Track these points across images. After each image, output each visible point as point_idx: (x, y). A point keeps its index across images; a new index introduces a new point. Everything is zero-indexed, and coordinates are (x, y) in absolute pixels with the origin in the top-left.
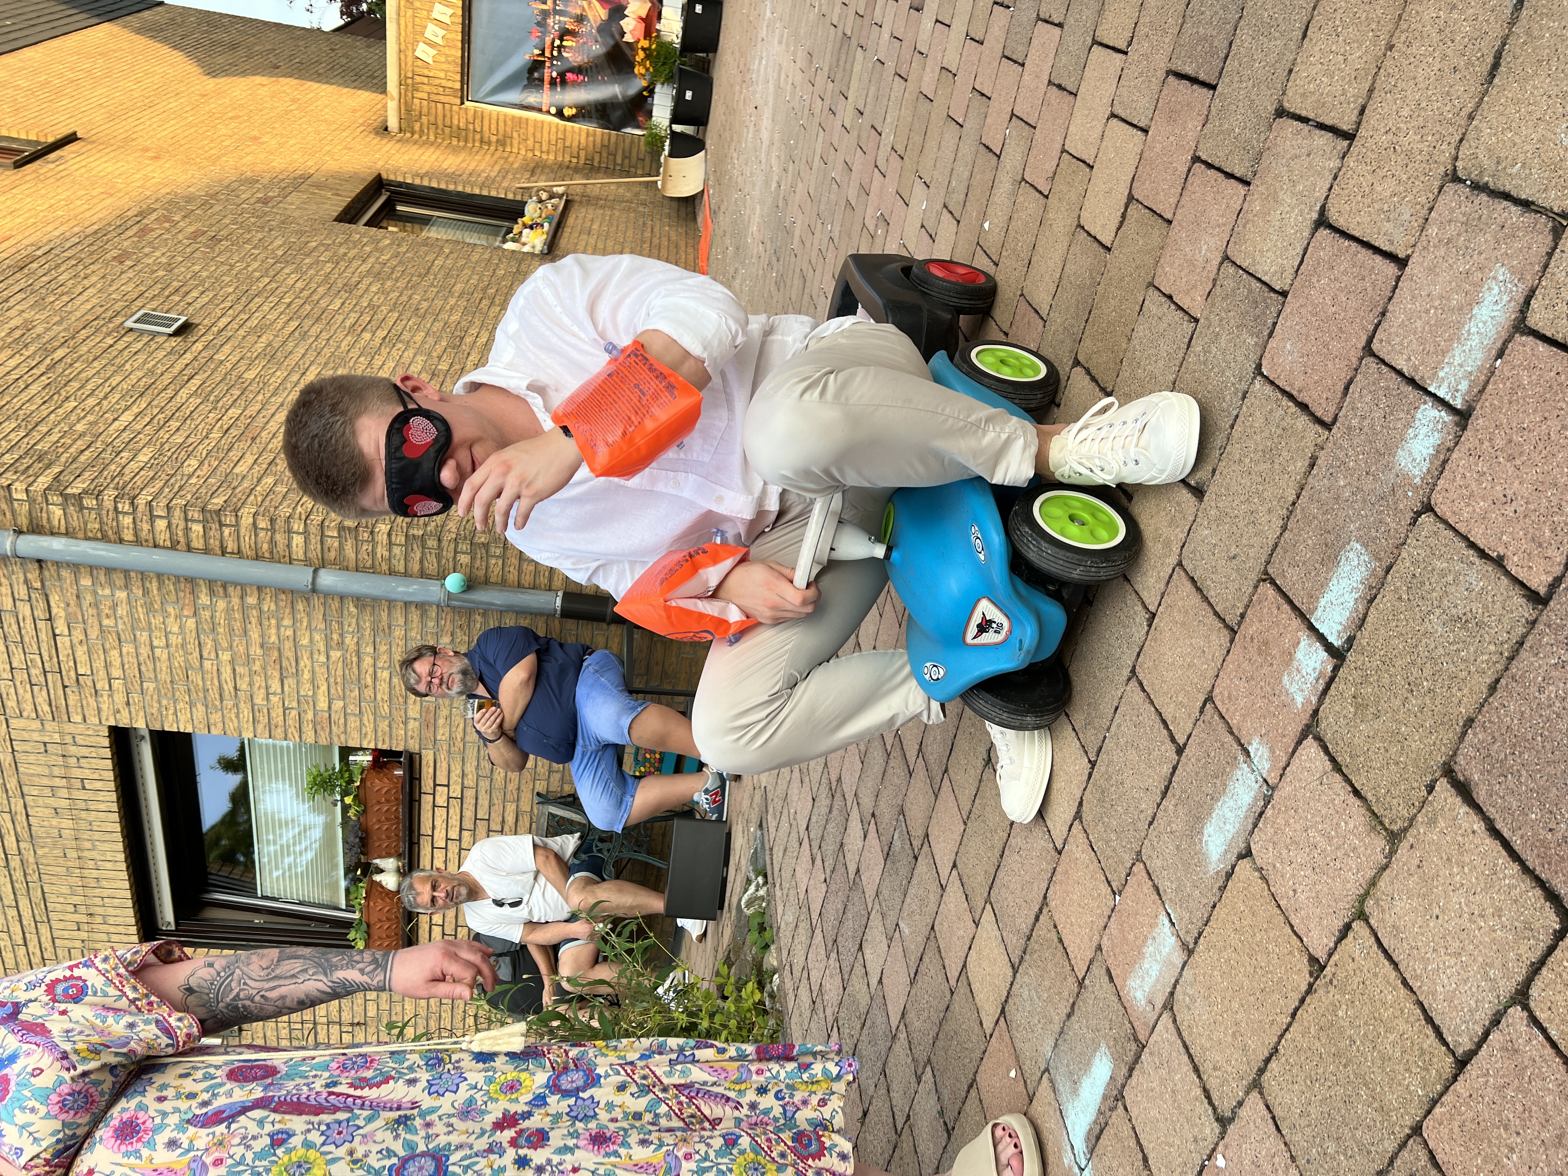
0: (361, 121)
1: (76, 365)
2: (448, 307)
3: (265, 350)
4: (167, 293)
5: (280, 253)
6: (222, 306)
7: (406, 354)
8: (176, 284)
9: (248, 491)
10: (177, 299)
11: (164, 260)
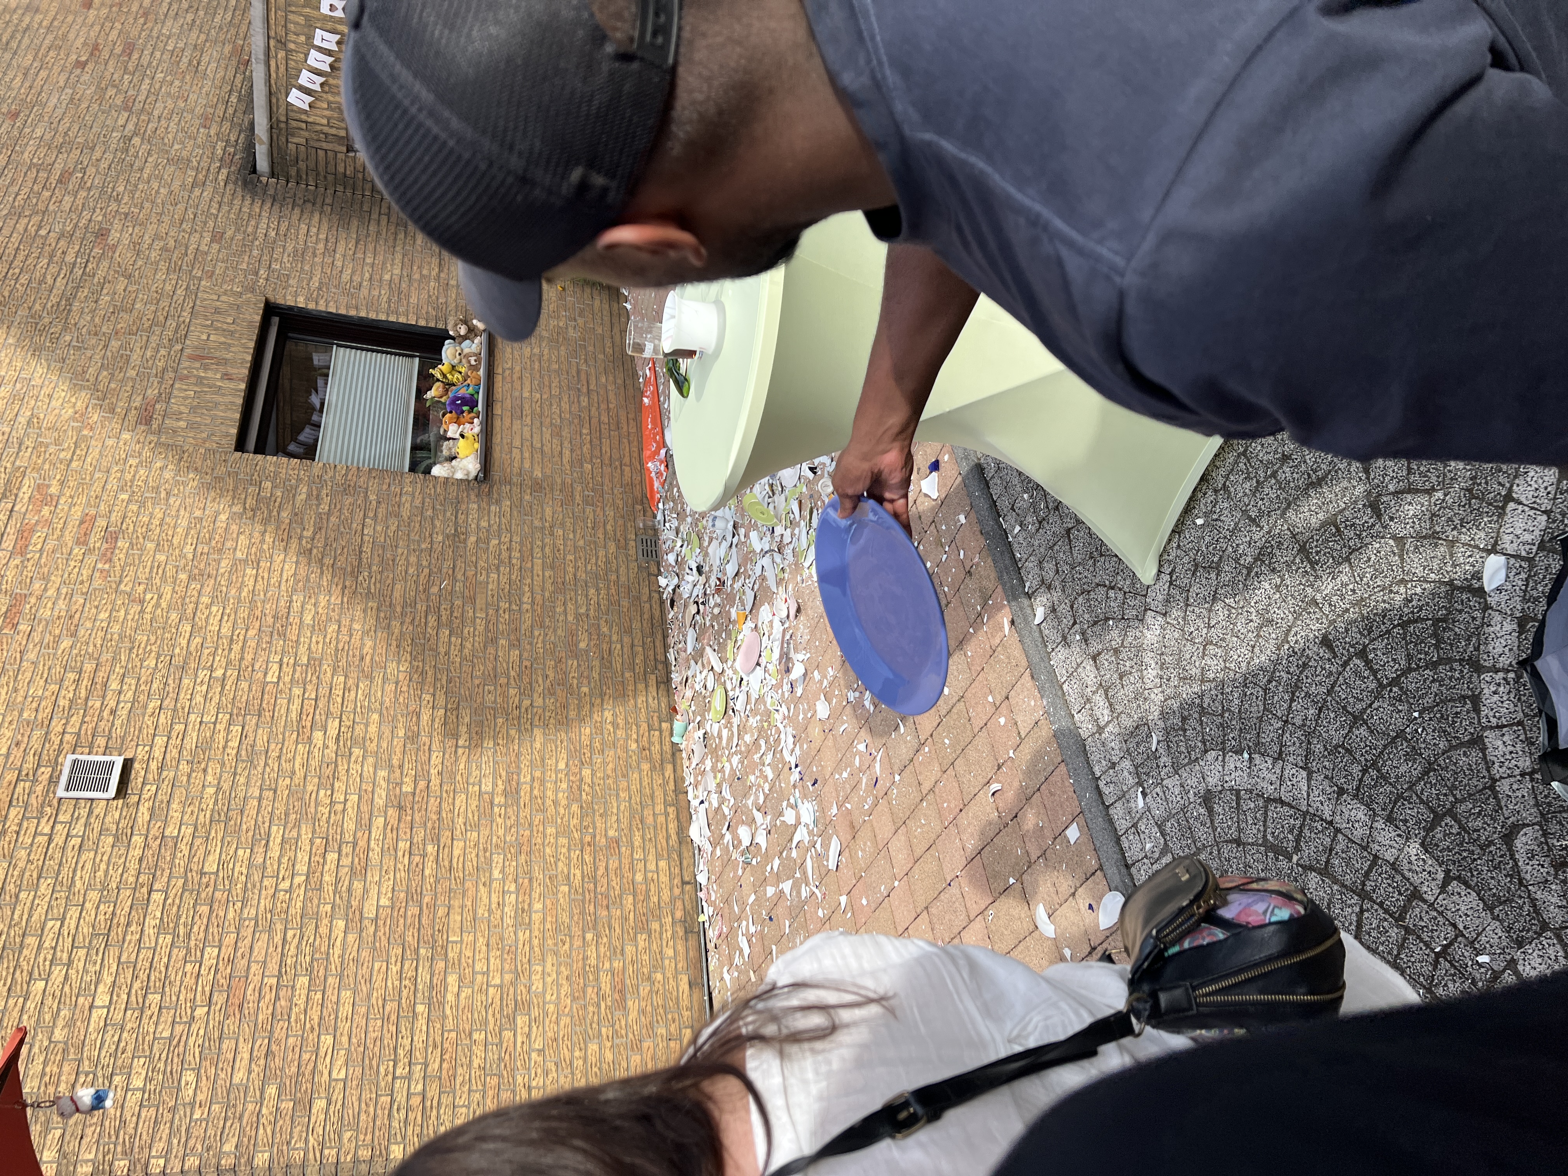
0: (219, 152)
1: (23, 895)
2: (394, 643)
3: (216, 802)
4: (83, 694)
5: (189, 549)
6: (151, 705)
7: (365, 769)
8: (89, 667)
9: (255, 1119)
10: (98, 704)
11: (62, 604)
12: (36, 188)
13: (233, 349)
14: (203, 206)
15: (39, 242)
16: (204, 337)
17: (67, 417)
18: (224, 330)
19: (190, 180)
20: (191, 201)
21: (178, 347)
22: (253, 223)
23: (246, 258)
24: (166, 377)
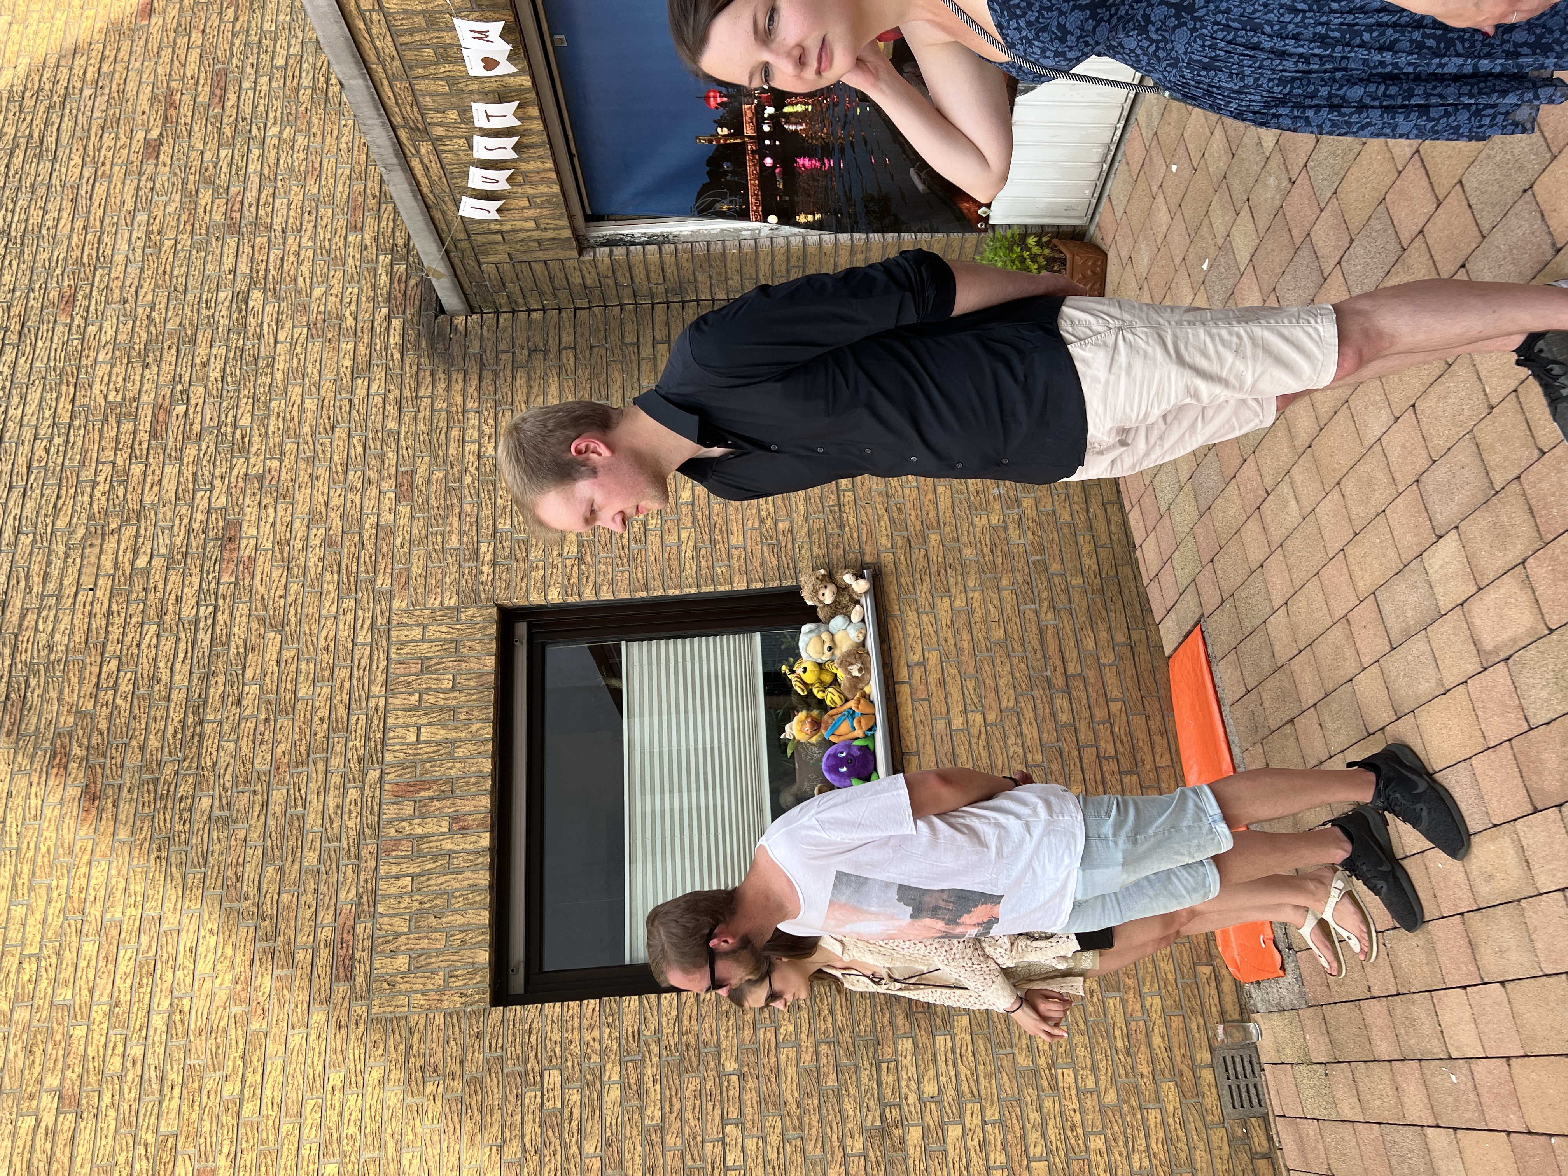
12: (119, 461)
13: (460, 753)
14: (375, 420)
15: (139, 583)
16: (412, 737)
17: (222, 995)
18: (441, 710)
19: (347, 363)
20: (354, 413)
21: (374, 774)
22: (455, 433)
23: (455, 521)
24: (364, 852)
